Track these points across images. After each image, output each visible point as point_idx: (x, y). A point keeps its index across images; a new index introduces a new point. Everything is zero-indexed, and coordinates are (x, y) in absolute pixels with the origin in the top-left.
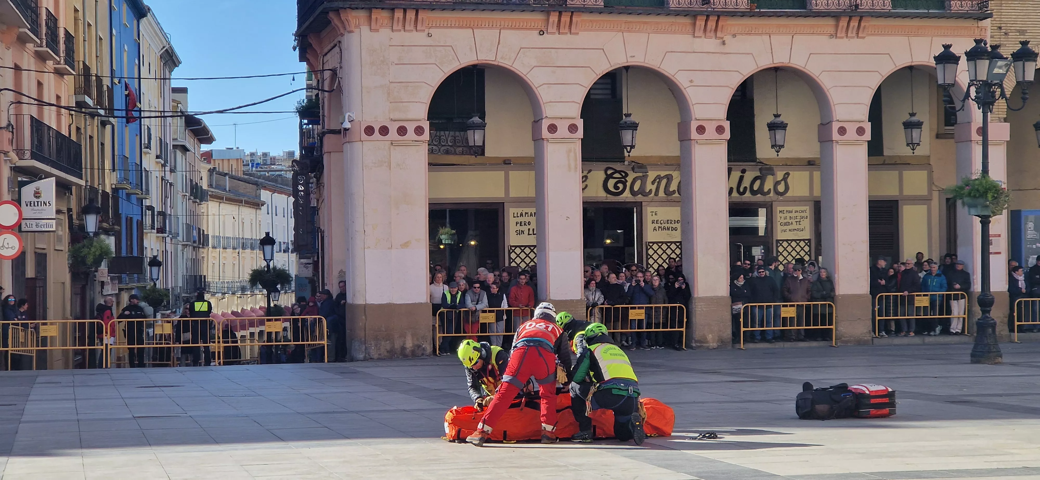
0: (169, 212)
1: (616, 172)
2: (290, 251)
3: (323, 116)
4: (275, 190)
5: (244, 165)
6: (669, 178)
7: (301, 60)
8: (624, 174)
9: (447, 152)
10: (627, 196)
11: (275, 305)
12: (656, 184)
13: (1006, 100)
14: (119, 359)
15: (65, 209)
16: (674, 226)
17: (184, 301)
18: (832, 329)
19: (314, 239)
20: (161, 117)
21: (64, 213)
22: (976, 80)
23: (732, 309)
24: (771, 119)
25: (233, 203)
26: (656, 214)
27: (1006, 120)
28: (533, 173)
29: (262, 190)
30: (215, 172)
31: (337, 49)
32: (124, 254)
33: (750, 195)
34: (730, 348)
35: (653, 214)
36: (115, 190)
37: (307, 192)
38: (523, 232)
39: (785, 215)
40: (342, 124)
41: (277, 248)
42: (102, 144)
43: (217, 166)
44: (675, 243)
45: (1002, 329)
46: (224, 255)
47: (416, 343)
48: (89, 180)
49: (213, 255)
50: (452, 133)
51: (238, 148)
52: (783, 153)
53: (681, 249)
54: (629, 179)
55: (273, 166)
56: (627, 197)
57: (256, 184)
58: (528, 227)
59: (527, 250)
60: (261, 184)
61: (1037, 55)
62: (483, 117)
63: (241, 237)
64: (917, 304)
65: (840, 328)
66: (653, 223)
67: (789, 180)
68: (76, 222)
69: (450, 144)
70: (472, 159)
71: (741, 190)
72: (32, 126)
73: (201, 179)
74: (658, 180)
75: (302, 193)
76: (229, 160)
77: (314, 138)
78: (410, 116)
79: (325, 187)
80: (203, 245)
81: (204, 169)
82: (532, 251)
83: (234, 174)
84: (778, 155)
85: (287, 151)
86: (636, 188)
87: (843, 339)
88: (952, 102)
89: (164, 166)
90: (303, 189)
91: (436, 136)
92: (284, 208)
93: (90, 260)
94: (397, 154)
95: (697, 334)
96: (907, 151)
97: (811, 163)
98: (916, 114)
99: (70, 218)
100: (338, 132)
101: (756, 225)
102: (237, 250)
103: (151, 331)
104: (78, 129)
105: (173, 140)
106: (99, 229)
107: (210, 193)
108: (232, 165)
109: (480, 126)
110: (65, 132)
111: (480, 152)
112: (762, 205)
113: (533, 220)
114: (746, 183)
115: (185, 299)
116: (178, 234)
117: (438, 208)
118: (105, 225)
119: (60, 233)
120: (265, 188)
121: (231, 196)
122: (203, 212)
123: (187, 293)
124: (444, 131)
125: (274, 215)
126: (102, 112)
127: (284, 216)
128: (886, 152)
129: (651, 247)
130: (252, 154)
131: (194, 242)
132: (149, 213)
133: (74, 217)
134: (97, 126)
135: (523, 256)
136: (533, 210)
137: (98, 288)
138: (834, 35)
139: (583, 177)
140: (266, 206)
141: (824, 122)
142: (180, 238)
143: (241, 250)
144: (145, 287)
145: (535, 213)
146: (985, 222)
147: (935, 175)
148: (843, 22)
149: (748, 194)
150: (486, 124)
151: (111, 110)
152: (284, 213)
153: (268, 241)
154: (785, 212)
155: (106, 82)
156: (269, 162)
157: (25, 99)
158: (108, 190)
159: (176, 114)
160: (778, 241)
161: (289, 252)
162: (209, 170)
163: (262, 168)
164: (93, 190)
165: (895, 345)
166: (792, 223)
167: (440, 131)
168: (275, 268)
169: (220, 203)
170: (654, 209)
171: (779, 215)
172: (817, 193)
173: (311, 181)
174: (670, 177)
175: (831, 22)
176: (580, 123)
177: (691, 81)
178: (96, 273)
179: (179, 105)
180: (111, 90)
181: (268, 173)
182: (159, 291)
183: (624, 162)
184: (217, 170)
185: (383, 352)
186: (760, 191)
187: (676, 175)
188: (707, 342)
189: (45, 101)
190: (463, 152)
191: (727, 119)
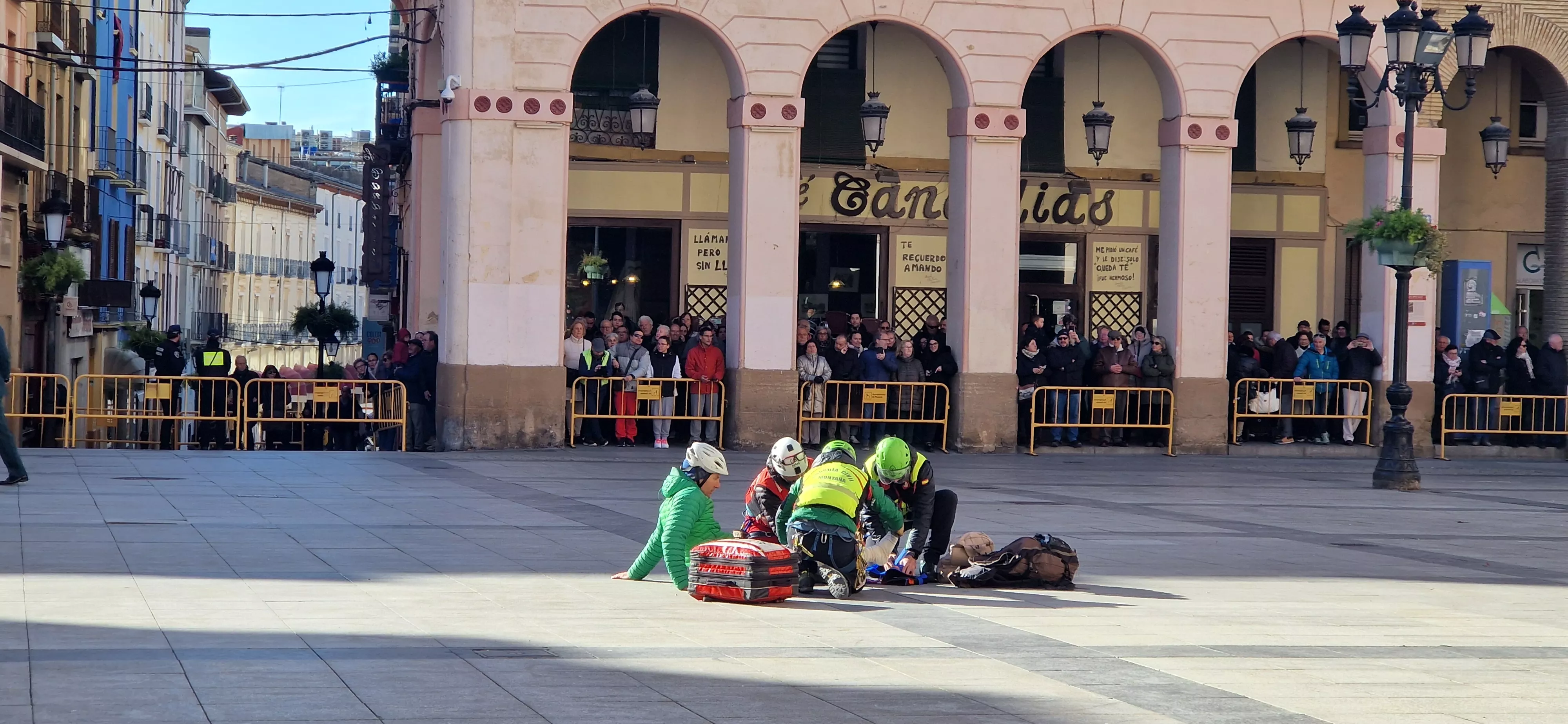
0: (175, 217)
1: (852, 179)
2: (358, 282)
3: (414, 79)
4: (339, 189)
5: (292, 150)
6: (932, 193)
8: (863, 184)
9: (599, 141)
10: (866, 216)
11: (331, 363)
12: (911, 200)
13: (1442, 94)
14: (91, 435)
15: (16, 206)
16: (936, 264)
17: (193, 350)
18: (1168, 429)
19: (393, 265)
20: (168, 70)
21: (14, 211)
22: (1397, 61)
23: (1019, 393)
24: (1089, 109)
25: (272, 206)
26: (909, 246)
27: (1440, 124)
28: (726, 177)
29: (318, 189)
30: (247, 159)
32: (104, 276)
33: (1053, 223)
34: (1014, 451)
35: (906, 245)
36: (94, 179)
37: (386, 195)
38: (708, 265)
39: (1104, 255)
40: (441, 92)
41: (338, 276)
42: (77, 109)
43: (251, 150)
44: (937, 290)
45: (1421, 438)
46: (257, 285)
47: (541, 426)
48: (54, 162)
49: (241, 283)
50: (607, 113)
51: (284, 123)
52: (1106, 162)
53: (945, 300)
54: (872, 192)
55: (336, 153)
56: (866, 219)
57: (310, 179)
58: (716, 257)
59: (713, 293)
60: (318, 179)
61: (1490, 27)
62: (654, 89)
63: (284, 257)
64: (1296, 396)
65: (1180, 429)
66: (904, 258)
67: (1113, 202)
68: (31, 224)
69: (603, 129)
70: (636, 153)
71: (1040, 214)
73: (225, 167)
74: (914, 195)
75: (377, 194)
76: (269, 140)
77: (399, 112)
78: (544, 85)
79: (412, 187)
80: (226, 267)
81: (230, 153)
82: (721, 294)
83: (276, 162)
84: (1098, 164)
85: (359, 130)
86: (881, 205)
87: (1184, 445)
88: (1360, 93)
89: (170, 145)
90: (379, 187)
91: (583, 116)
92: (351, 218)
93: (51, 283)
94: (523, 141)
95: (965, 429)
96: (1291, 166)
97: (1146, 178)
98: (1306, 109)
99: (24, 219)
100: (434, 104)
101: (1059, 268)
102: (277, 278)
103: (140, 394)
104: (40, 84)
105: (186, 106)
106: (67, 237)
107: (238, 190)
108: (274, 148)
109: (650, 104)
110: (19, 88)
111: (647, 143)
112: (1071, 238)
113: (723, 247)
114: (1048, 204)
115: (195, 348)
116: (187, 250)
117: (581, 224)
118: (76, 231)
119: (8, 241)
120: (323, 186)
121: (272, 195)
122: (226, 219)
123: (198, 339)
124: (595, 108)
125: (336, 226)
126: (77, 60)
127: (351, 229)
128: (1259, 167)
129: (900, 295)
130: (305, 134)
131: (213, 263)
132: (144, 216)
133: (30, 217)
134: (70, 81)
135: (706, 301)
136: (724, 233)
137: (63, 327)
139: (801, 186)
140: (323, 212)
141: (1169, 117)
142: (191, 256)
143: (283, 277)
144: (135, 327)
145: (727, 237)
146: (1403, 276)
147: (1331, 203)
149: (1050, 221)
150: (659, 100)
151: (91, 58)
152: (351, 224)
153: (323, 265)
154: (1105, 250)
155: (86, 14)
156: (330, 147)
158: (84, 179)
159: (189, 67)
160: (1092, 294)
161: (356, 283)
162: (239, 155)
163: (320, 155)
164: (59, 178)
165: (1261, 457)
166: (1114, 267)
167: (589, 109)
168: (332, 306)
169: (254, 205)
170: (907, 238)
171: (1095, 254)
172: (1154, 222)
173: (392, 177)
174: (932, 190)
176: (800, 105)
177: (970, 48)
178: (59, 304)
179: (196, 54)
180: (92, 28)
181: (329, 163)
182: (155, 334)
183: (864, 165)
184: (252, 155)
185: (492, 440)
186: (1069, 217)
187: (942, 187)
188: (980, 442)
190: (622, 141)
191: (1023, 107)
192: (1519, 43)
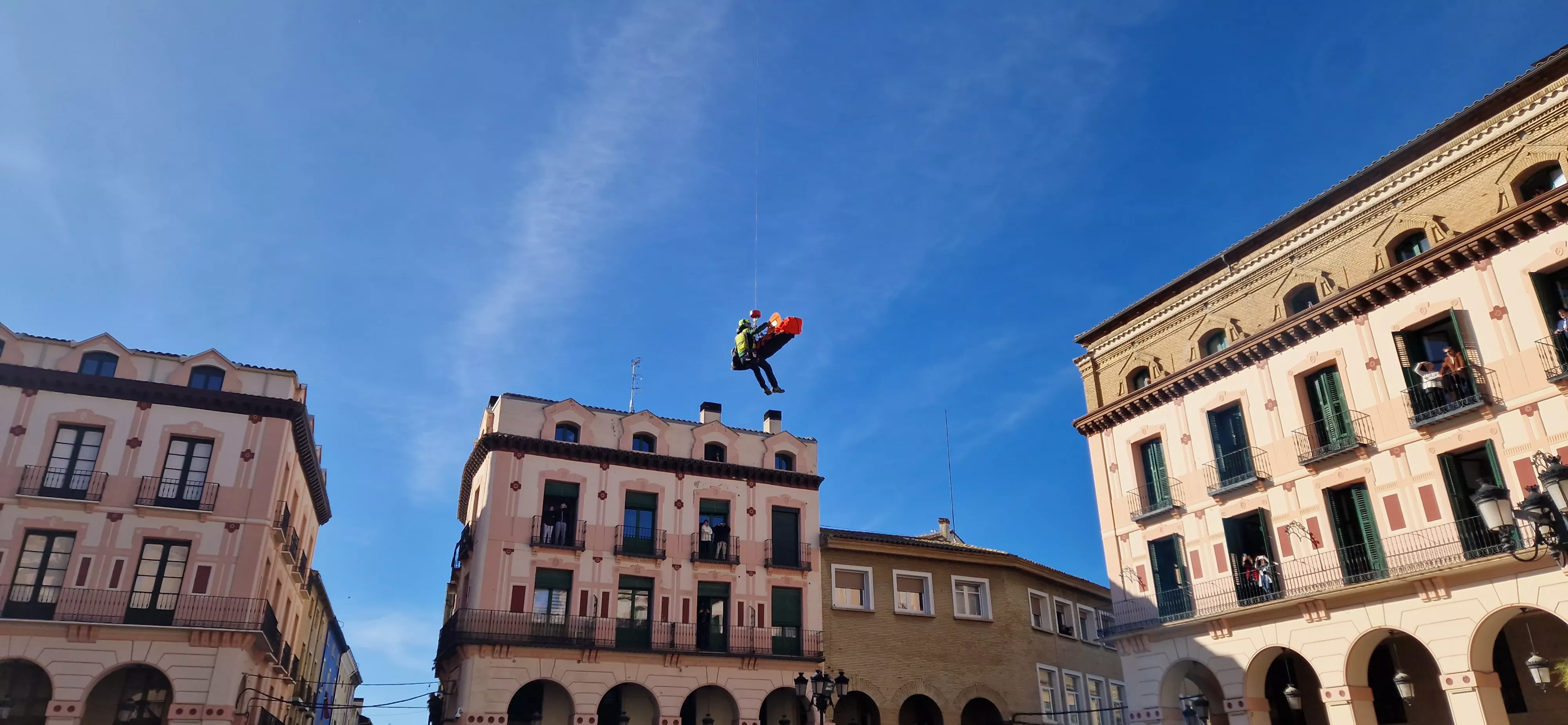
7: (436, 677)
13: (833, 707)
22: (816, 694)
24: (705, 717)
31: (458, 668)
40: (455, 714)
50: (521, 723)
61: (848, 681)
62: (541, 712)
72: (261, 715)
78: (496, 715)
98: (786, 716)
109: (539, 718)
110: (281, 720)
124: (516, 721)
126: (308, 709)
138: (741, 668)
148: (746, 661)
151: (314, 708)
157: (261, 696)
159: (354, 715)
167: (514, 721)
175: (739, 660)
176: (596, 717)
177: (661, 693)
179: (356, 710)
189: (274, 697)
191: (681, 716)
192: (859, 690)
